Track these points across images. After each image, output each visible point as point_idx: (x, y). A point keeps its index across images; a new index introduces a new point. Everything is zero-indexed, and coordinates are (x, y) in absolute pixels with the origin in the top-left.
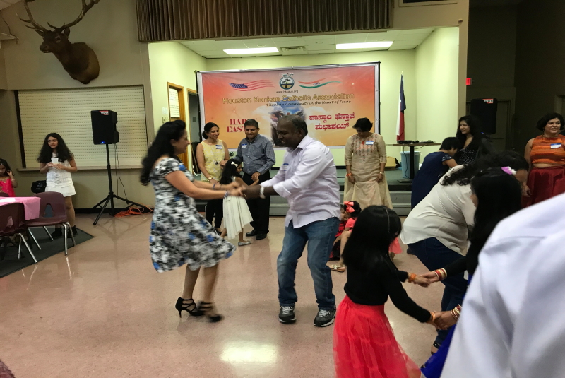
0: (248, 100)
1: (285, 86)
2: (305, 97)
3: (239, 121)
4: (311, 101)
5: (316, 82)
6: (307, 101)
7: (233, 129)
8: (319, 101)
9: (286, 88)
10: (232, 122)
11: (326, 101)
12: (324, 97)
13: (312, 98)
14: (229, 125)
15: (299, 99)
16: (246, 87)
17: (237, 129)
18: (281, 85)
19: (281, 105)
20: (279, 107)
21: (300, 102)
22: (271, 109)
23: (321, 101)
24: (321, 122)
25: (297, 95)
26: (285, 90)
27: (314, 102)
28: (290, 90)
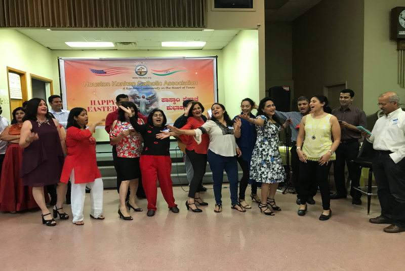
0: (107, 84)
1: (140, 73)
2: (157, 83)
3: (98, 101)
4: (163, 86)
5: (166, 71)
6: (159, 86)
7: (93, 109)
8: (169, 87)
9: (140, 75)
10: (93, 102)
11: (175, 86)
12: (173, 83)
13: (163, 83)
14: (90, 106)
15: (152, 84)
16: (105, 73)
17: (97, 109)
18: (136, 72)
20: (135, 90)
21: (153, 87)
22: (128, 92)
23: (171, 86)
24: (171, 104)
25: (151, 81)
26: (140, 76)
27: (165, 87)
28: (144, 76)
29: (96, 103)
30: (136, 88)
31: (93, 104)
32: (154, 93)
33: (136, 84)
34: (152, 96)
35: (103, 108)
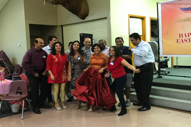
3: (185, 34)
7: (181, 41)
10: (181, 35)
14: (178, 38)
17: (184, 41)
29: (184, 35)
31: (181, 36)
35: (189, 39)
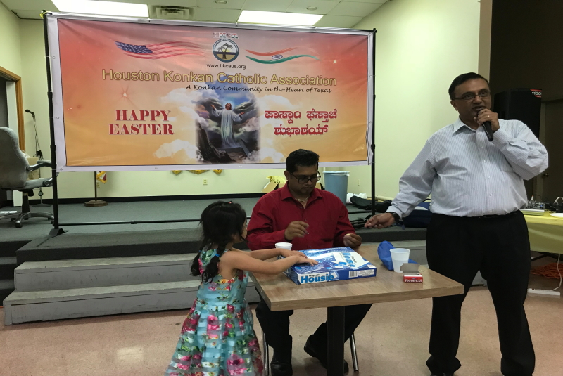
0: (153, 77)
1: (224, 56)
2: (258, 78)
3: (133, 113)
4: (268, 86)
5: (276, 54)
6: (261, 86)
7: (121, 129)
8: (281, 87)
9: (224, 60)
11: (293, 87)
12: (289, 81)
13: (269, 80)
14: (114, 121)
15: (247, 80)
16: (150, 52)
17: (129, 129)
18: (216, 54)
19: (216, 89)
20: (210, 91)
21: (249, 86)
22: (197, 95)
23: (285, 87)
24: (283, 123)
25: (245, 73)
26: (222, 63)
27: (272, 88)
28: (231, 63)
29: (129, 115)
30: (214, 88)
31: (122, 117)
32: (251, 99)
33: (215, 79)
34: (247, 106)
35: (142, 127)
